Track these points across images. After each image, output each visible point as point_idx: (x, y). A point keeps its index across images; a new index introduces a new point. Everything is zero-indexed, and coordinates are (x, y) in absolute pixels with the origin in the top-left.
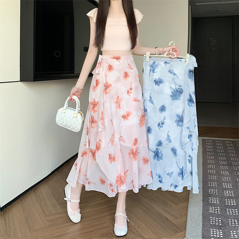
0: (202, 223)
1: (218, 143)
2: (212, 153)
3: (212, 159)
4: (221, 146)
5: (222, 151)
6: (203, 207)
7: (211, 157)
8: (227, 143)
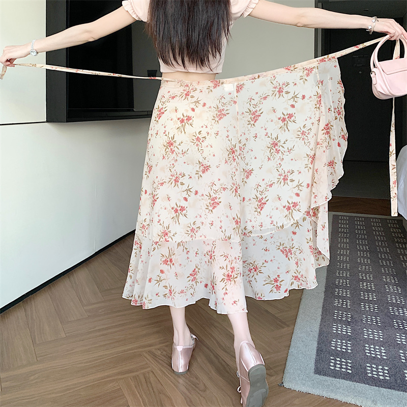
0: (320, 317)
1: (357, 221)
2: (347, 235)
3: (346, 243)
4: (362, 225)
5: (364, 232)
6: (324, 299)
7: (345, 240)
8: (373, 222)
